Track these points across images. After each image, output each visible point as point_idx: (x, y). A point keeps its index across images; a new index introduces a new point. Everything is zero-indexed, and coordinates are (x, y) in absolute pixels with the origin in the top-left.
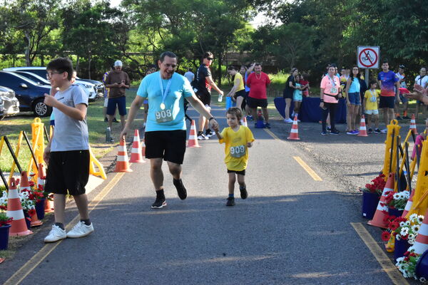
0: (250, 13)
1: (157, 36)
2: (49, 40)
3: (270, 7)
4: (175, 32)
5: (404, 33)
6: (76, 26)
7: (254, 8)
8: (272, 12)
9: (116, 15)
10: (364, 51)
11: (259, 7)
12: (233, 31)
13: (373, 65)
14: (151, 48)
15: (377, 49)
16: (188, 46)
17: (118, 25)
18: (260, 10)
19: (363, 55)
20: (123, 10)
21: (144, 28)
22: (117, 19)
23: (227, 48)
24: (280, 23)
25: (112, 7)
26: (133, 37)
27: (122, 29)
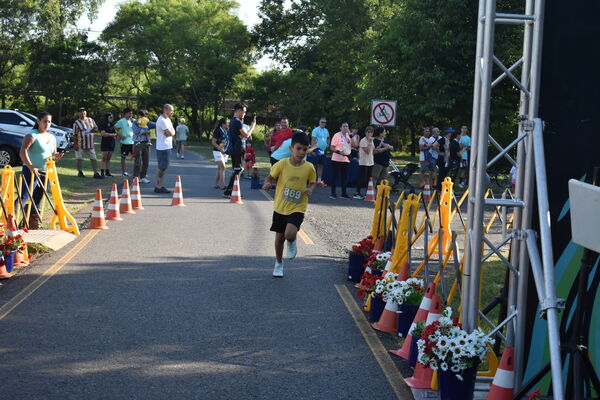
0: (254, 55)
1: (143, 77)
2: (13, 77)
3: (277, 48)
4: (163, 73)
5: (426, 87)
6: (47, 62)
7: (259, 49)
8: (280, 55)
9: (94, 51)
10: (379, 105)
11: (264, 49)
12: (232, 75)
13: (388, 121)
14: (135, 91)
15: (393, 104)
16: (180, 91)
17: (96, 64)
18: (265, 52)
19: (378, 110)
20: (103, 44)
21: (127, 67)
22: (96, 55)
23: (225, 95)
24: (289, 68)
25: (90, 40)
26: (114, 77)
27: (100, 69)
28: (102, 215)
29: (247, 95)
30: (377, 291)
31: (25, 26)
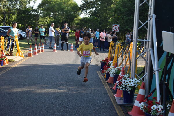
0: (80, 13)
1: (49, 19)
2: (12, 18)
3: (87, 11)
4: (55, 18)
5: (128, 21)
6: (22, 14)
7: (82, 11)
8: (87, 13)
9: (35, 11)
10: (114, 26)
11: (83, 11)
12: (74, 18)
13: (117, 30)
14: (46, 23)
15: (119, 26)
16: (59, 23)
17: (36, 15)
18: (84, 12)
19: (114, 27)
20: (38, 10)
21: (44, 16)
22: (35, 13)
23: (72, 24)
24: (90, 17)
25: (34, 8)
26: (41, 19)
27: (37, 17)
28: (31, 52)
29: (78, 24)
30: (108, 71)
31: (16, 4)
